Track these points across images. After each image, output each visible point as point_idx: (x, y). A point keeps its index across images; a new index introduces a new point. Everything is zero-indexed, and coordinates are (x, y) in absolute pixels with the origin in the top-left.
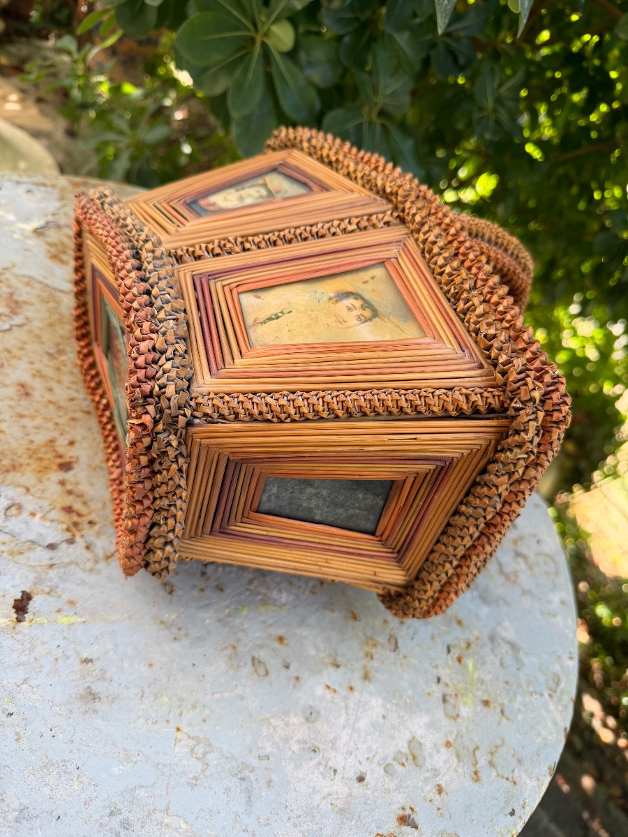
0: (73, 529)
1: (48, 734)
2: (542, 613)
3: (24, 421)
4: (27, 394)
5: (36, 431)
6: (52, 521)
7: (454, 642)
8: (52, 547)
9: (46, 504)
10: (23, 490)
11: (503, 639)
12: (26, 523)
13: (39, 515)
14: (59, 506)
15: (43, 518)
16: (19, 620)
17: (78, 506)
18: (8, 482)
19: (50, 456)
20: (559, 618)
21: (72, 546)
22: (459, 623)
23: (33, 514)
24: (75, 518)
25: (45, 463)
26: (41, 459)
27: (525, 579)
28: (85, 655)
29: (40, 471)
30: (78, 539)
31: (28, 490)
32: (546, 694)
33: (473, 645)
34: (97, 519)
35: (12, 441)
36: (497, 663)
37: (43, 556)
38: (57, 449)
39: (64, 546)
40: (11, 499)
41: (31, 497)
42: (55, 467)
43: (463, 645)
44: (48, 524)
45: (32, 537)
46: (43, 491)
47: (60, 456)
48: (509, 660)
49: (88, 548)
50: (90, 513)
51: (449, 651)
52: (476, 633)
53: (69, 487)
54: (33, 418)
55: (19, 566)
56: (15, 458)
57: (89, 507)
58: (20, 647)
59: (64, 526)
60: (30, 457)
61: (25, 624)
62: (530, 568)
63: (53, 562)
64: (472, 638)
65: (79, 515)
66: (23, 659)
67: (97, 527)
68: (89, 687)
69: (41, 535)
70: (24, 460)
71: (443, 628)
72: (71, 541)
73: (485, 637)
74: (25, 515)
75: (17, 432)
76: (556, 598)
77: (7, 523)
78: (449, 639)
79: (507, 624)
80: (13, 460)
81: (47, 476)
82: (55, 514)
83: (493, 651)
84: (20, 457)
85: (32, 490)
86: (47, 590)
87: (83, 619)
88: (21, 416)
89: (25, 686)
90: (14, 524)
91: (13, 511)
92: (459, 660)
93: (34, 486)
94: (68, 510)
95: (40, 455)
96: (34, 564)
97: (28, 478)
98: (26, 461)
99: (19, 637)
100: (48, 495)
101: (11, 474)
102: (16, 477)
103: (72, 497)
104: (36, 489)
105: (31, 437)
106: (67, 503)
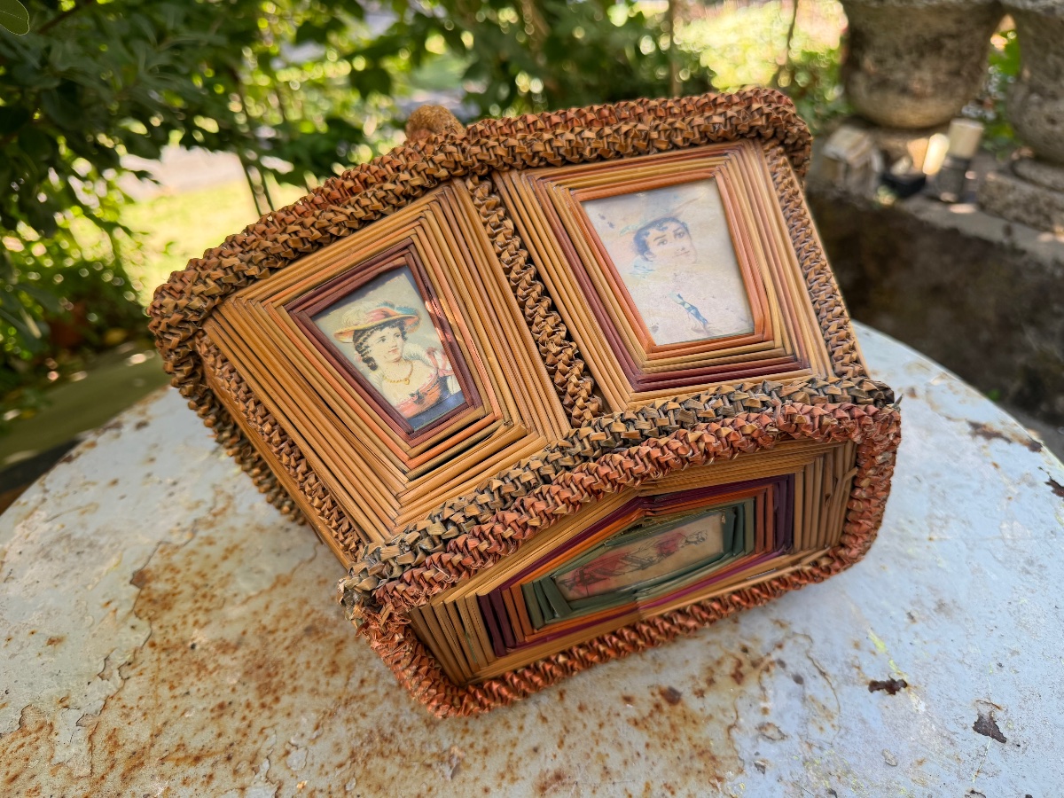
0: (763, 666)
1: (997, 633)
3: (614, 762)
4: (558, 777)
5: (626, 746)
6: (763, 689)
8: (799, 680)
9: (742, 704)
10: (734, 732)
12: (780, 715)
13: (763, 705)
14: (738, 688)
15: (765, 699)
16: (905, 685)
17: (728, 667)
18: (730, 752)
19: (662, 718)
21: (786, 661)
23: (765, 711)
24: (746, 668)
25: (677, 720)
26: (673, 727)
28: (906, 620)
29: (694, 722)
30: (774, 657)
31: (730, 728)
34: (737, 645)
35: (657, 769)
37: (815, 686)
38: (646, 714)
39: (791, 670)
40: (756, 739)
41: (741, 720)
42: (679, 708)
44: (770, 692)
45: (797, 703)
46: (724, 711)
47: (658, 706)
49: (780, 646)
50: (733, 656)
53: (703, 685)
54: (602, 757)
55: (841, 704)
56: (687, 756)
57: (722, 658)
58: (931, 676)
59: (765, 675)
60: (675, 740)
61: (906, 679)
63: (817, 674)
65: (740, 664)
66: (941, 670)
67: (748, 644)
68: (935, 610)
69: (789, 695)
70: (685, 745)
72: (782, 664)
74: (769, 719)
75: (640, 768)
77: (791, 733)
80: (691, 758)
81: (700, 713)
82: (751, 687)
84: (682, 751)
85: (730, 722)
86: (855, 671)
87: (869, 631)
88: (606, 772)
89: (966, 661)
90: (790, 726)
91: (770, 732)
93: (721, 722)
94: (738, 677)
95: (667, 729)
96: (831, 692)
97: (713, 735)
98: (685, 742)
99: (922, 680)
100: (727, 704)
101: (715, 752)
102: (717, 745)
103: (717, 678)
104: (725, 719)
105: (641, 749)
106: (729, 681)
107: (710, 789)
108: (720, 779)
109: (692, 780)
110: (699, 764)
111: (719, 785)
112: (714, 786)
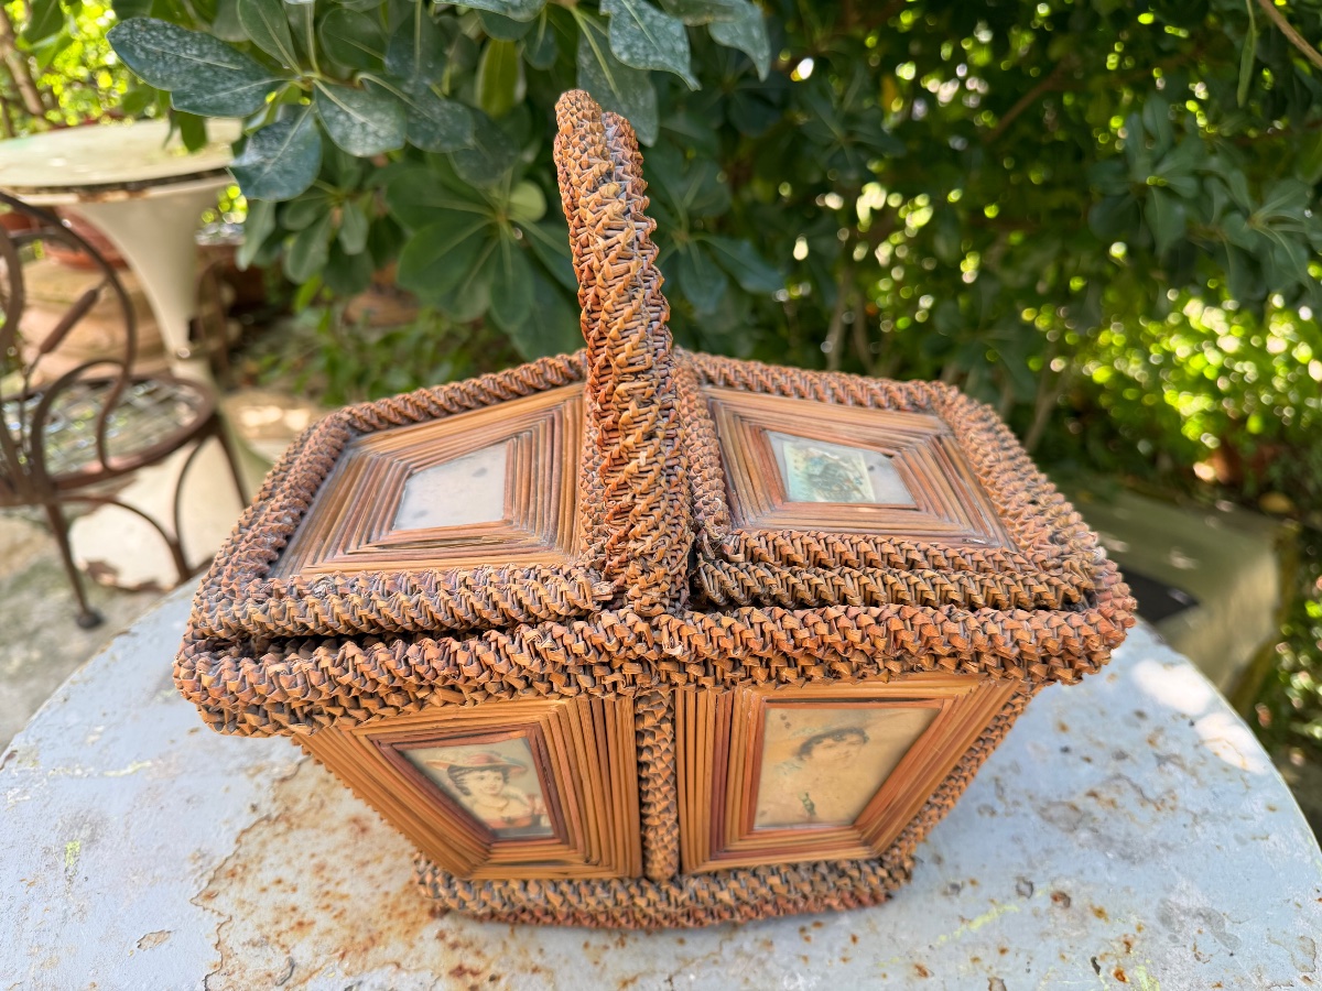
2: (1241, 841)
3: (369, 870)
4: (364, 830)
5: (388, 877)
7: (1102, 951)
9: (426, 977)
10: (393, 968)
11: (1186, 912)
14: (444, 972)
17: (470, 961)
18: (370, 965)
19: (415, 904)
20: (1273, 837)
22: (1100, 913)
24: (471, 980)
25: (411, 917)
26: (404, 914)
27: (1191, 796)
29: (408, 932)
31: (398, 965)
32: (1297, 980)
33: (1136, 944)
34: (500, 970)
35: (362, 903)
36: (1189, 956)
41: (404, 975)
42: (426, 917)
43: (1121, 949)
46: (419, 959)
48: (1208, 944)
50: (488, 966)
51: (1098, 969)
52: (1134, 919)
53: (451, 939)
54: (379, 860)
56: (370, 926)
57: (484, 956)
60: (390, 916)
62: (1194, 773)
64: (1131, 931)
65: (475, 974)
67: (502, 983)
70: (382, 926)
71: (1075, 934)
73: (1153, 921)
75: (364, 888)
76: (1255, 805)
78: (1091, 948)
79: (1183, 884)
80: (369, 931)
81: (418, 936)
82: (443, 985)
83: (1174, 939)
84: (377, 922)
85: (403, 965)
88: (364, 864)
92: (1120, 976)
93: (405, 956)
94: (459, 972)
95: (402, 909)
97: (394, 948)
98: (386, 926)
100: (426, 961)
101: (372, 952)
102: (379, 953)
103: (459, 951)
104: (408, 960)
105: (384, 888)
106: (455, 964)
107: (334, 947)
108: (343, 956)
109: (346, 932)
110: (361, 937)
111: (337, 954)
112: (337, 950)
